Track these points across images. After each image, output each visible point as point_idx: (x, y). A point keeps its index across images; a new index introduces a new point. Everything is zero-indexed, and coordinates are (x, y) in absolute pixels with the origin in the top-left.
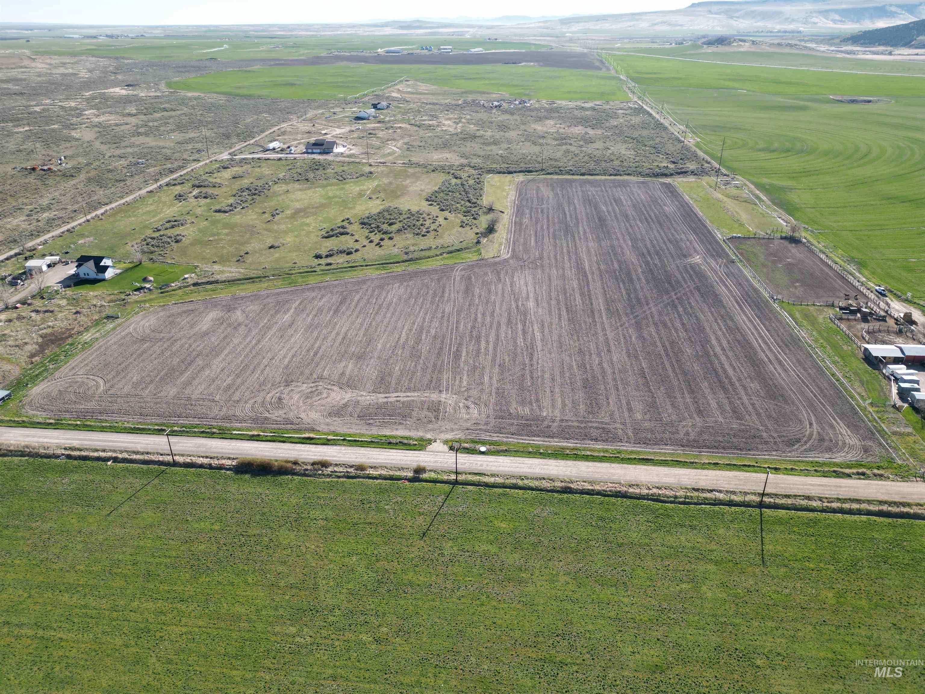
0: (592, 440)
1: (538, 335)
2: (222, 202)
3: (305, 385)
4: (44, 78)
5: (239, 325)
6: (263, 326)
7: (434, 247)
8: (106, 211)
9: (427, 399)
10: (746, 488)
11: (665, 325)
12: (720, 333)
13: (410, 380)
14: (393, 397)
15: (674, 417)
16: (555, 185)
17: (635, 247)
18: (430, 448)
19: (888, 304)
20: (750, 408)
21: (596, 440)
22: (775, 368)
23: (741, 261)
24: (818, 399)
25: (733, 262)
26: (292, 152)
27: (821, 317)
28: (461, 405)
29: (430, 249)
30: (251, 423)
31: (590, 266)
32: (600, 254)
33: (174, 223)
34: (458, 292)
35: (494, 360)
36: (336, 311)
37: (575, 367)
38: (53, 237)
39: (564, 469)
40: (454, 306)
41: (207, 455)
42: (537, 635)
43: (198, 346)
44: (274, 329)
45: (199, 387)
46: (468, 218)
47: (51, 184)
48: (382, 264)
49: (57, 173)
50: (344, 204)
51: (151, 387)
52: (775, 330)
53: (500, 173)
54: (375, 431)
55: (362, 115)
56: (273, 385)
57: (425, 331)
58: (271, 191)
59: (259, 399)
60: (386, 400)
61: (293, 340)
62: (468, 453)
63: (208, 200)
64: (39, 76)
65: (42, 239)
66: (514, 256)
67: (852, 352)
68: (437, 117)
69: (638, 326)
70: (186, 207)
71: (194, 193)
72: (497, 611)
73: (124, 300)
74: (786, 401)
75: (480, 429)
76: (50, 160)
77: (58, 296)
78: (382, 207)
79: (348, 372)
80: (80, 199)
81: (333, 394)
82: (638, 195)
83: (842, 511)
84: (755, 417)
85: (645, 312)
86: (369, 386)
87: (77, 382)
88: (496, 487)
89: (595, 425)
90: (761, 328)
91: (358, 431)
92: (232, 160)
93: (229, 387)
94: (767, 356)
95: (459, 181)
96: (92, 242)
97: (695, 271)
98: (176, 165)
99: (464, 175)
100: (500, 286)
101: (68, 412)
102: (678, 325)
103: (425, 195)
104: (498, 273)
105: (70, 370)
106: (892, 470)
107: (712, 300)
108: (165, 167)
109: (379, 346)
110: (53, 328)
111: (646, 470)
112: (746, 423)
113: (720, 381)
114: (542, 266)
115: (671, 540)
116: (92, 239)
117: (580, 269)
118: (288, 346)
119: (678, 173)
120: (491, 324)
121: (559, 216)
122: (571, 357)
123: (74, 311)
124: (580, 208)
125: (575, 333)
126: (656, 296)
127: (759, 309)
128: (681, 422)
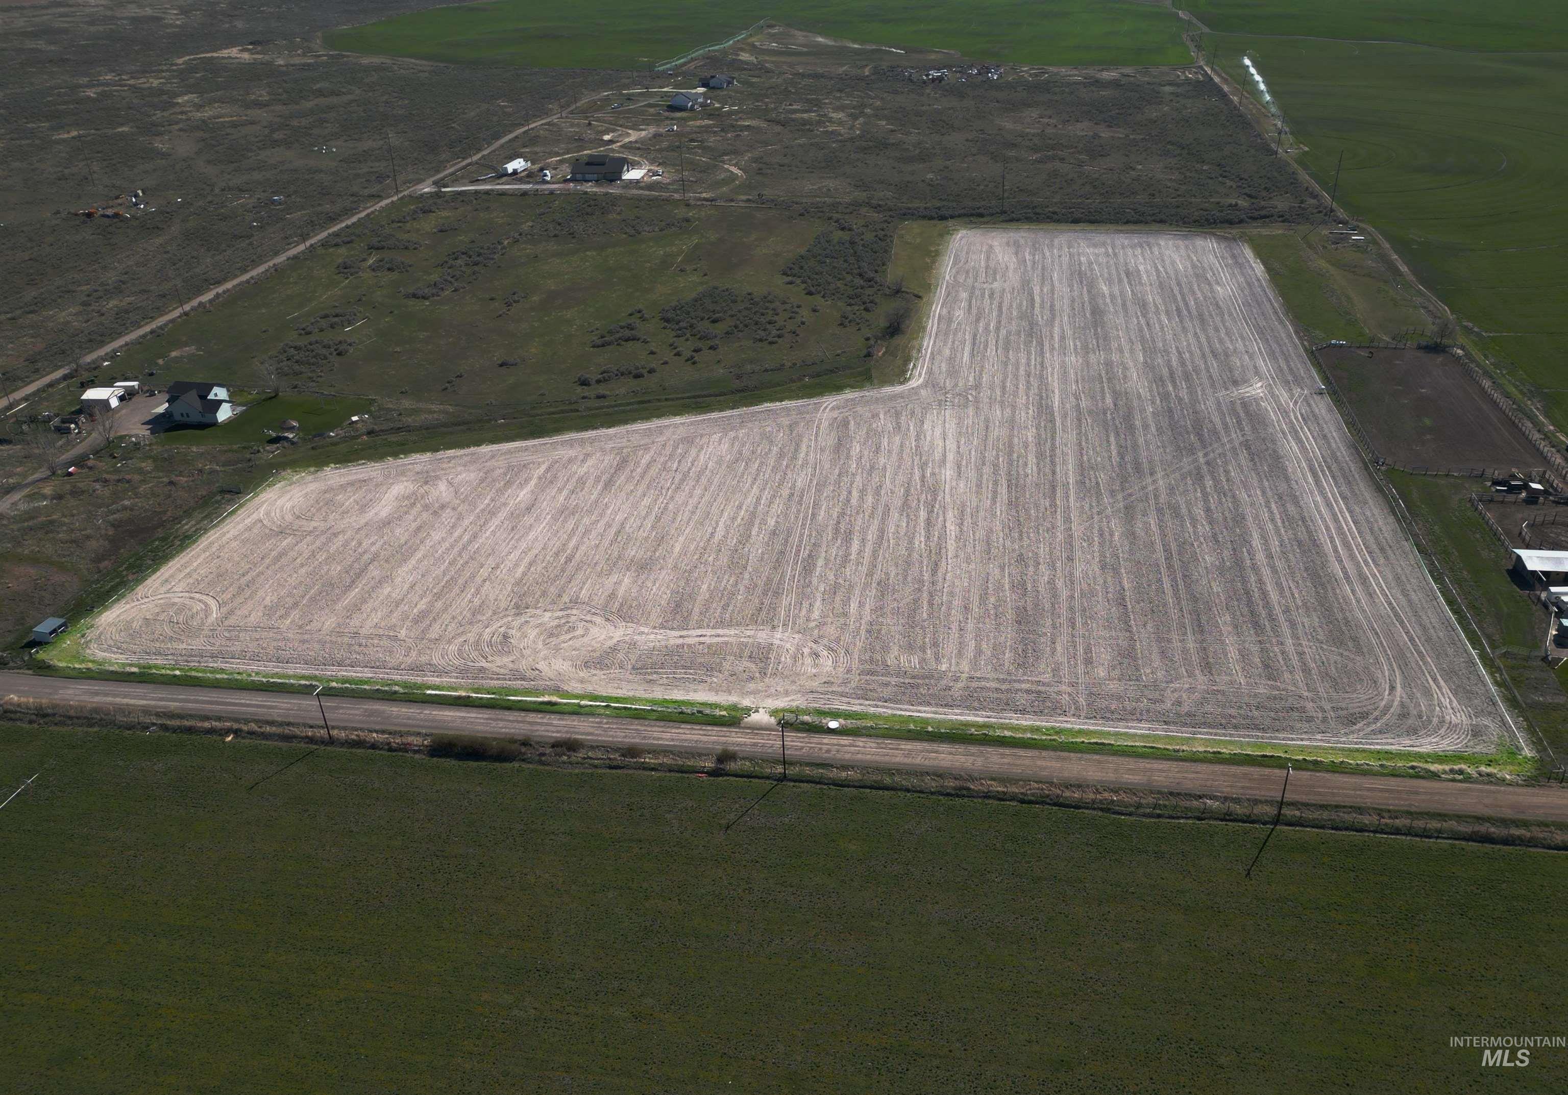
0: (1016, 712)
1: (952, 529)
2: (417, 280)
3: (548, 614)
5: (443, 507)
6: (483, 510)
7: (790, 364)
8: (218, 296)
9: (751, 640)
10: (1258, 794)
11: (1176, 512)
12: (1270, 526)
13: (725, 608)
14: (692, 636)
15: (1160, 674)
16: (1023, 242)
17: (1148, 366)
18: (745, 722)
20: (1295, 661)
21: (1023, 712)
22: (1353, 591)
24: (1415, 645)
25: (1320, 393)
26: (547, 178)
27: (1456, 498)
28: (806, 651)
29: (781, 368)
30: (457, 677)
31: (1062, 401)
32: (1083, 377)
33: (335, 318)
34: (822, 450)
35: (870, 574)
36: (608, 484)
38: (127, 344)
39: (963, 759)
40: (813, 475)
41: (384, 727)
43: (373, 544)
44: (502, 515)
45: (373, 615)
46: (856, 308)
47: (119, 244)
48: (694, 397)
49: (130, 223)
50: (635, 281)
51: (295, 614)
52: (1368, 521)
53: (924, 217)
54: (657, 694)
55: (680, 101)
56: (494, 613)
57: (757, 522)
58: (506, 257)
59: (471, 637)
60: (680, 641)
61: (531, 536)
62: (808, 731)
63: (394, 276)
65: (108, 348)
66: (931, 382)
67: (1495, 563)
68: (819, 105)
69: (1129, 513)
70: (356, 287)
71: (370, 261)
73: (250, 460)
74: (1359, 650)
75: (833, 692)
76: (117, 198)
77: (138, 455)
78: (700, 289)
79: (621, 592)
80: (171, 273)
82: (1173, 263)
83: (1409, 832)
84: (1299, 676)
85: (1143, 488)
86: (655, 616)
87: (174, 604)
88: (848, 786)
89: (1025, 686)
90: (1345, 517)
91: (631, 694)
92: (438, 195)
93: (423, 615)
94: (1343, 569)
95: (845, 236)
96: (193, 355)
97: (1247, 413)
98: (340, 208)
99: (857, 224)
100: (897, 440)
101: (160, 654)
102: (1199, 512)
103: (781, 262)
104: (898, 414)
105: (162, 584)
106: (1512, 768)
107: (1269, 466)
108: (320, 209)
109: (677, 549)
110: (131, 510)
112: (1282, 686)
113: (1252, 613)
114: (977, 400)
115: (1119, 873)
116: (190, 349)
117: (1044, 410)
118: (523, 545)
119: (1254, 219)
120: (874, 508)
121: (1020, 305)
122: (1002, 568)
123: (166, 480)
124: (1062, 289)
125: (1016, 526)
126: (1169, 457)
127: (1349, 483)
128: (1172, 682)
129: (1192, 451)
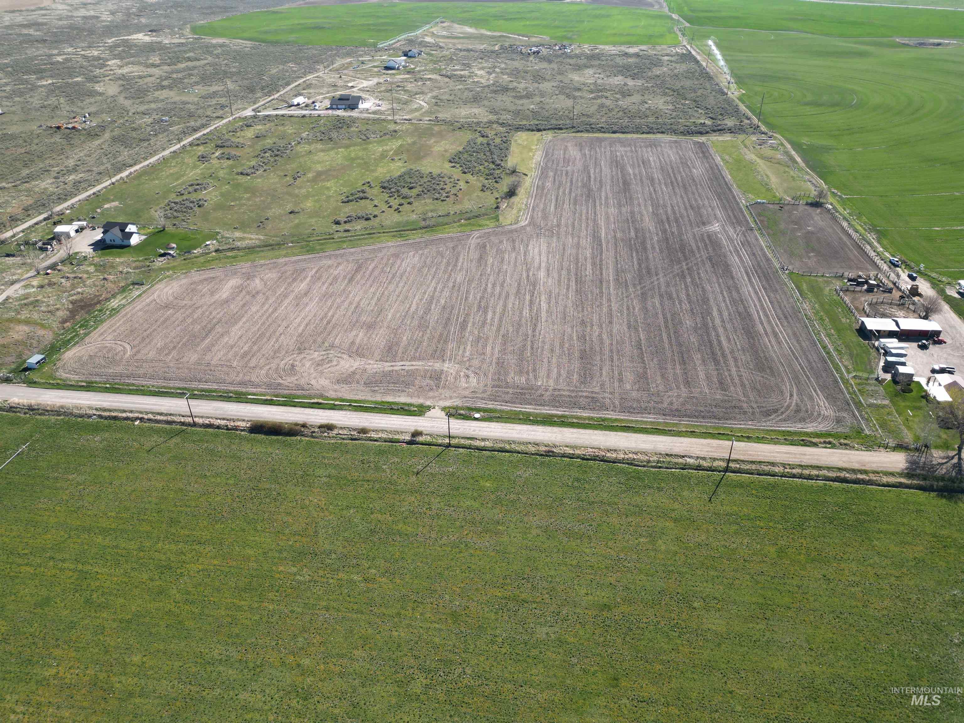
0: (580, 408)
1: (544, 306)
2: (243, 165)
3: (317, 353)
4: (65, 22)
5: (258, 293)
6: (280, 295)
7: (452, 213)
8: (131, 174)
9: (431, 368)
10: (715, 455)
11: (670, 297)
12: (723, 304)
13: (416, 350)
14: (398, 366)
15: (661, 388)
16: (584, 144)
17: (655, 214)
18: (428, 414)
19: (898, 276)
20: (737, 380)
21: (584, 408)
22: (770, 341)
23: (760, 229)
24: (804, 371)
25: (751, 229)
26: (317, 108)
27: (828, 289)
28: (462, 374)
29: (448, 215)
30: (265, 389)
31: (606, 234)
32: (618, 220)
33: (197, 186)
34: (472, 261)
35: (498, 330)
36: (351, 280)
37: (575, 338)
38: (80, 201)
39: (550, 435)
40: (466, 276)
41: (224, 417)
42: (505, 578)
43: (218, 313)
44: (291, 297)
45: (218, 353)
46: (490, 181)
47: (75, 144)
48: (399, 231)
49: (82, 132)
50: (366, 166)
51: (174, 353)
52: (778, 302)
53: (529, 130)
54: (379, 398)
55: (391, 64)
56: (287, 352)
57: (434, 302)
58: (294, 151)
59: (274, 366)
60: (391, 368)
61: (308, 309)
62: (463, 419)
63: (230, 162)
64: (60, 19)
65: (69, 203)
66: (532, 223)
67: (850, 325)
68: (469, 66)
69: (644, 297)
70: (209, 169)
71: (217, 154)
72: (473, 558)
73: (149, 266)
75: (477, 397)
76: (74, 118)
77: (86, 263)
78: (403, 170)
79: (358, 341)
80: (105, 161)
81: (342, 363)
82: (669, 156)
83: (801, 476)
84: (739, 389)
85: (652, 283)
86: (377, 355)
88: (486, 450)
89: (584, 394)
90: (765, 300)
91: (363, 398)
92: (255, 117)
93: (246, 354)
94: (764, 328)
95: (484, 140)
96: (117, 207)
97: (710, 241)
98: (198, 124)
99: (491, 133)
100: (514, 255)
101: (98, 375)
102: (683, 296)
103: (448, 155)
104: (514, 241)
105: (99, 336)
106: (859, 441)
107: (722, 271)
108: (188, 124)
109: (390, 316)
110: (82, 294)
111: (627, 437)
112: (730, 395)
113: (713, 353)
114: (558, 234)
115: (638, 500)
116: (116, 203)
117: (596, 237)
118: (303, 314)
119: (714, 131)
120: (500, 294)
121: (583, 179)
122: (572, 328)
123: (102, 277)
124: (606, 171)
125: (580, 305)
126: (666, 266)
127: (767, 280)
128: (667, 392)
129: (679, 262)
